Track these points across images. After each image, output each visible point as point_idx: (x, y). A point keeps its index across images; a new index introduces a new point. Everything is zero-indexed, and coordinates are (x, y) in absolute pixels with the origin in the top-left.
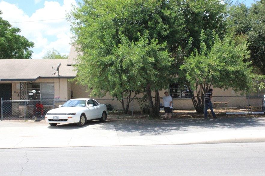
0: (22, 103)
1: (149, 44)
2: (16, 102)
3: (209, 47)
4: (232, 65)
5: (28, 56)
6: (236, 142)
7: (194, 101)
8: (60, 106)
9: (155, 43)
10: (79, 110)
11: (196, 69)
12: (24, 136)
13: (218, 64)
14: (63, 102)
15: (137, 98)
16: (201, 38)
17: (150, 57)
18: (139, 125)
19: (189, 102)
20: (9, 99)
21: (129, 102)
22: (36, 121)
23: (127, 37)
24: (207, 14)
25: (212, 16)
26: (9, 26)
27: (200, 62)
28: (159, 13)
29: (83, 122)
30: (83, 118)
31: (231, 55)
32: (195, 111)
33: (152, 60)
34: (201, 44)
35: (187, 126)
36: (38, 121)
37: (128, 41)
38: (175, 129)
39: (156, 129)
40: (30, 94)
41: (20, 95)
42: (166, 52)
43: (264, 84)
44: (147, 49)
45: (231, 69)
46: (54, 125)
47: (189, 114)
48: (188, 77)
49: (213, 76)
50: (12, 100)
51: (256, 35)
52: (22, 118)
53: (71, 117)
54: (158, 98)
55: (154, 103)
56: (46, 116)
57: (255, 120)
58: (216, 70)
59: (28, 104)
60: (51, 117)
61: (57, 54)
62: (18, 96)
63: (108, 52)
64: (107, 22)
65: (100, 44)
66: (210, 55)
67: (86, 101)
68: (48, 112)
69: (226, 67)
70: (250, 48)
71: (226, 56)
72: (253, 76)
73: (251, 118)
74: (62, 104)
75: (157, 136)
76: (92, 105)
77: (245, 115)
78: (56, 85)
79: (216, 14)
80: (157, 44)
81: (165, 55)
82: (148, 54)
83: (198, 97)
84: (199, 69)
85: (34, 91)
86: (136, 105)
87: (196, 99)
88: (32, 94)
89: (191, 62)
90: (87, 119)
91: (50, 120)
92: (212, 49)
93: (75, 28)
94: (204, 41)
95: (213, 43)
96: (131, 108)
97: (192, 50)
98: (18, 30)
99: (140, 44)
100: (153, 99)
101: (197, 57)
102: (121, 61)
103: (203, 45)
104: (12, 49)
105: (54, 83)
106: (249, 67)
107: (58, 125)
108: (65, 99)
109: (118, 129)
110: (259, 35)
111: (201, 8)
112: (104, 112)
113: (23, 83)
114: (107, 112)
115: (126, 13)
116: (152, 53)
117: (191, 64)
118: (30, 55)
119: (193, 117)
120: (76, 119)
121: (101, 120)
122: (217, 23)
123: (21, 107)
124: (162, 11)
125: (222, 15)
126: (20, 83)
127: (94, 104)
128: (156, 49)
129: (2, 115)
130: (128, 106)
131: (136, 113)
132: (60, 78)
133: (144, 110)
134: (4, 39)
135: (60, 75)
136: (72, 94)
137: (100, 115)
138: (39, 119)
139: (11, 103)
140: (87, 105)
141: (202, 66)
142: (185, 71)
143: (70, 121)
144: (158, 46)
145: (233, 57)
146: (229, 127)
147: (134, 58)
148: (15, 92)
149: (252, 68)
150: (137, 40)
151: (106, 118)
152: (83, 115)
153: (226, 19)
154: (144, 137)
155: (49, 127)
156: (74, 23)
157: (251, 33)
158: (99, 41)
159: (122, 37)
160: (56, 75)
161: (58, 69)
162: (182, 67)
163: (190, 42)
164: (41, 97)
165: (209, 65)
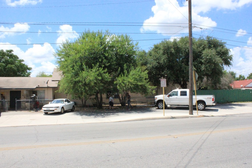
0: (27, 102)
1: (98, 70)
2: (23, 101)
3: (128, 72)
4: (140, 82)
5: (28, 75)
6: (142, 120)
7: (120, 100)
8: (50, 103)
9: (101, 69)
10: (60, 105)
11: (122, 84)
12: (31, 120)
13: (133, 81)
14: (51, 101)
15: (90, 99)
16: (124, 68)
17: (99, 76)
18: (93, 113)
19: (117, 100)
20: (19, 100)
21: (86, 100)
22: (36, 111)
23: (87, 66)
24: (127, 55)
25: (129, 56)
26: (18, 58)
27: (124, 80)
28: (103, 54)
29: (63, 112)
30: (63, 109)
31: (139, 77)
32: (120, 105)
33: (100, 78)
34: (125, 71)
35: (118, 113)
36: (37, 111)
37: (88, 68)
38: (112, 114)
39: (102, 114)
40: (32, 97)
41: (26, 97)
42: (107, 74)
43: (155, 91)
44: (97, 73)
45: (139, 84)
46: (46, 114)
47: (117, 106)
48: (118, 87)
49: (130, 87)
50: (21, 100)
51: (151, 66)
52: (28, 110)
53: (57, 109)
54: (101, 98)
55: (99, 101)
56: (43, 108)
57: (151, 109)
58: (132, 84)
59: (31, 102)
60: (45, 109)
61: (44, 74)
62: (25, 97)
63: (77, 75)
64: (76, 59)
65: (72, 71)
66: (129, 76)
67: (64, 100)
68: (44, 106)
69: (137, 83)
70: (148, 73)
71: (137, 77)
72: (150, 87)
73: (149, 108)
74: (51, 102)
75: (103, 118)
76: (67, 102)
77: (145, 106)
78: (46, 92)
79: (131, 55)
80: (102, 70)
81: (107, 76)
82: (98, 75)
83: (122, 98)
84: (124, 83)
85: (34, 95)
86: (89, 102)
87: (121, 98)
88: (33, 96)
89: (119, 80)
90: (65, 110)
91: (45, 111)
92: (130, 73)
93: (58, 61)
94: (126, 69)
95: (131, 70)
96: (87, 104)
97: (120, 74)
98: (23, 61)
99: (94, 70)
100: (99, 99)
101: (122, 77)
102: (85, 80)
103: (126, 71)
104: (19, 71)
105: (45, 90)
106: (148, 82)
107: (48, 113)
108: (51, 99)
109: (81, 115)
110: (152, 67)
111: (124, 52)
112: (73, 106)
113: (28, 91)
114: (75, 106)
115: (87, 54)
116: (100, 75)
117: (119, 81)
118: (30, 74)
119: (120, 108)
120: (59, 110)
121: (72, 111)
122: (132, 60)
123: (26, 104)
124: (104, 53)
125: (134, 56)
126: (26, 90)
127: (68, 102)
128: (102, 72)
129: (16, 108)
130: (85, 102)
131: (90, 106)
132: (48, 87)
133: (94, 105)
134: (14, 65)
135: (48, 86)
136: (54, 96)
137: (71, 108)
138: (37, 110)
139: (20, 102)
140: (64, 102)
141: (125, 82)
142: (116, 84)
143: (56, 111)
144: (103, 71)
145: (140, 77)
146: (139, 113)
147: (91, 78)
148: (23, 95)
149: (149, 83)
150: (92, 68)
151: (74, 109)
152: (63, 108)
153: (136, 58)
154: (96, 119)
155: (44, 115)
156: (58, 59)
157: (148, 65)
158: (71, 69)
159: (84, 67)
160: (46, 86)
161: (47, 83)
162: (115, 82)
163: (119, 70)
164: (37, 98)
165: (129, 82)
